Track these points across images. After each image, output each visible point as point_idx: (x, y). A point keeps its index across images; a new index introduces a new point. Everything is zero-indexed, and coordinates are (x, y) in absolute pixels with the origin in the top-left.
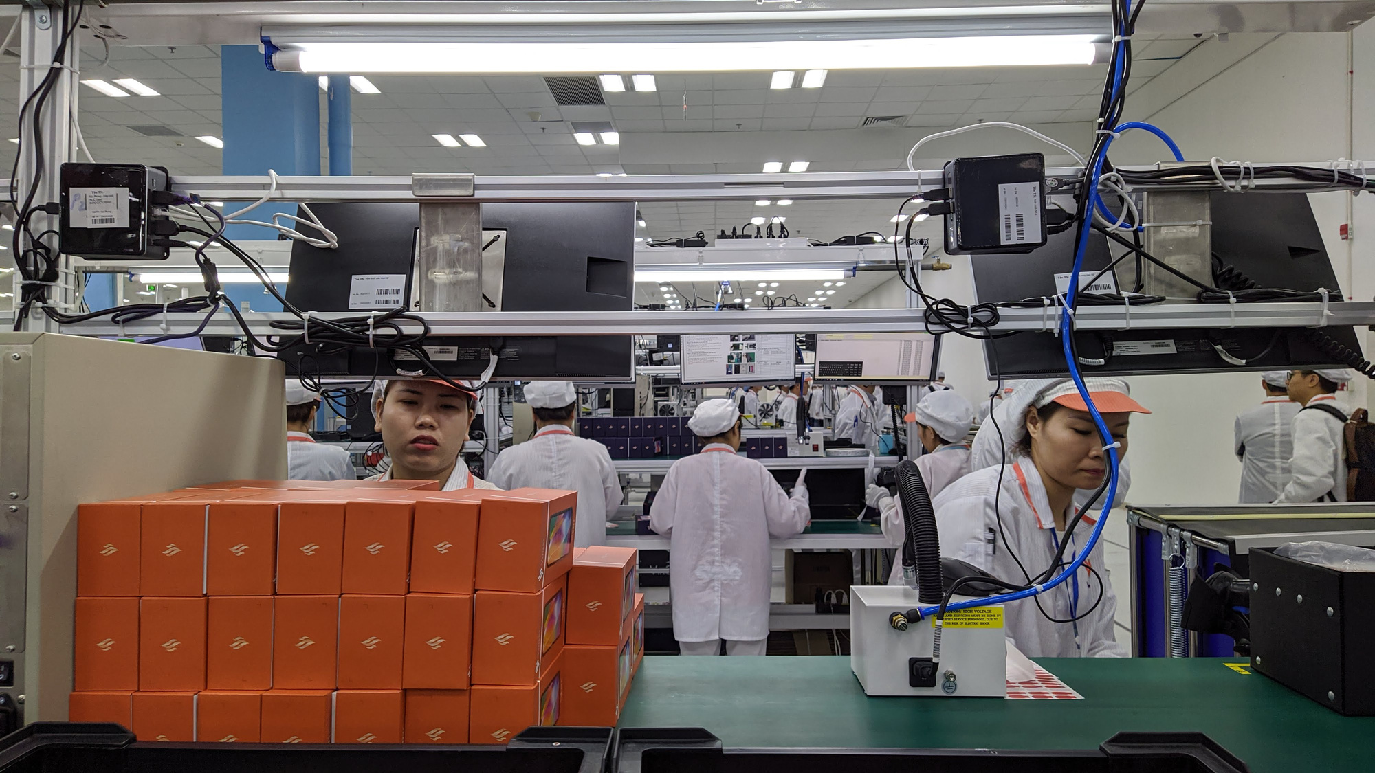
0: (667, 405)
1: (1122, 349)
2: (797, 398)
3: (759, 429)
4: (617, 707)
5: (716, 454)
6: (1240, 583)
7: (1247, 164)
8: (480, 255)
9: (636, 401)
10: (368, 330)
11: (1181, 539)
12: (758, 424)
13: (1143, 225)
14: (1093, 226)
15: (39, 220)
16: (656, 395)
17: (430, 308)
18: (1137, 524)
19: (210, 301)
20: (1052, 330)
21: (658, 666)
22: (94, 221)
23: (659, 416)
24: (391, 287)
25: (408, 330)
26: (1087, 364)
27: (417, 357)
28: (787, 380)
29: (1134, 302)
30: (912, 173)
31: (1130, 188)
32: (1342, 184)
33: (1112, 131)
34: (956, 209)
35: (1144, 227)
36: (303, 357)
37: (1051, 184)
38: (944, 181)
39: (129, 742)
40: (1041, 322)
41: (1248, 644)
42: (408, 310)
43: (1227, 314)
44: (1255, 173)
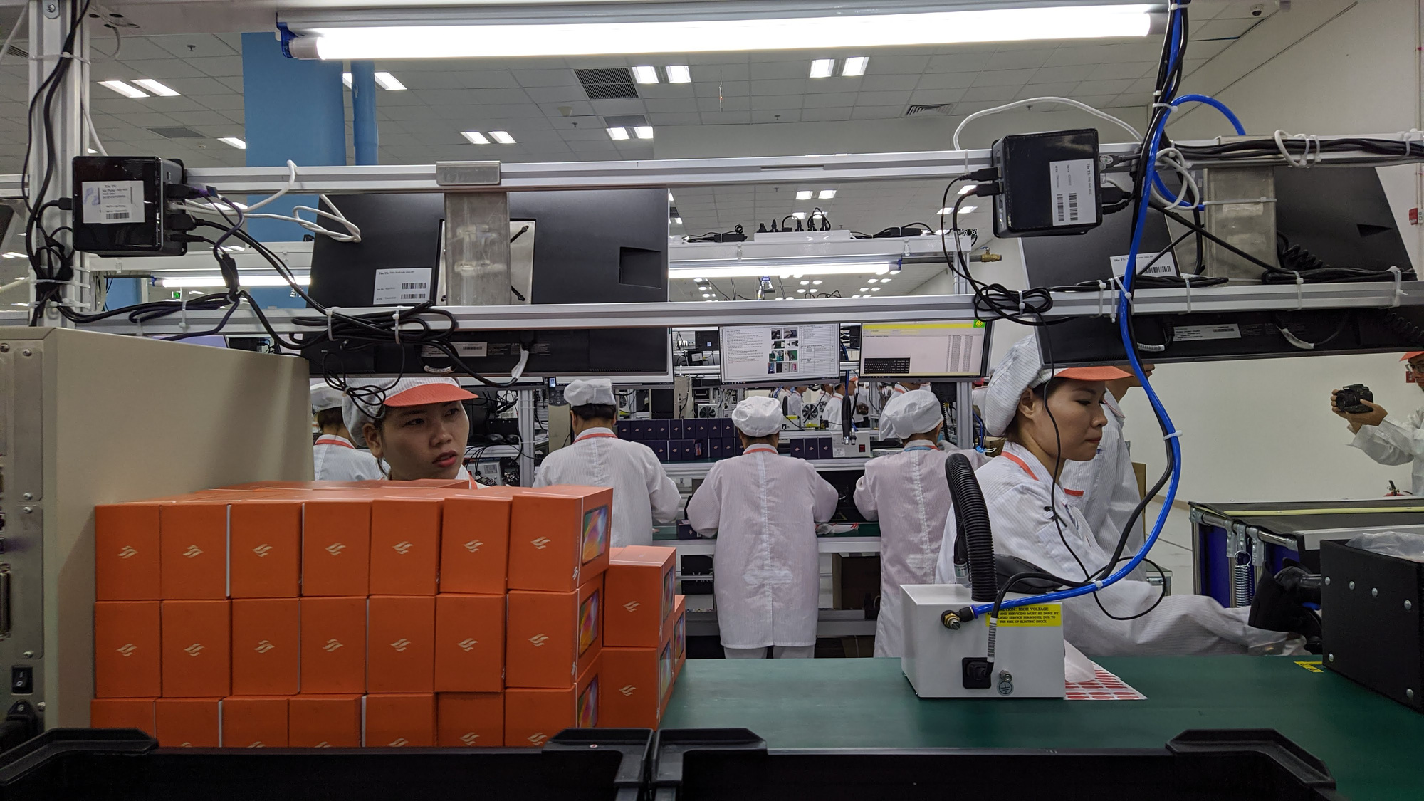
0: (708, 407)
1: (1183, 334)
2: (842, 397)
3: (803, 430)
4: (658, 711)
5: (759, 455)
6: (1310, 579)
7: (1313, 137)
8: (508, 247)
9: (675, 403)
10: (394, 325)
11: (1247, 536)
12: (802, 426)
13: (1204, 203)
14: (1151, 205)
15: (52, 216)
16: (696, 398)
17: (457, 302)
18: (1200, 521)
19: (231, 298)
20: (1108, 315)
21: (700, 670)
22: (109, 217)
23: (699, 418)
24: (416, 281)
25: (435, 325)
26: (1146, 350)
27: (446, 353)
28: (831, 378)
29: (1195, 284)
30: (958, 153)
31: (1189, 164)
32: (1414, 157)
33: (1170, 104)
34: (1005, 190)
35: (1205, 206)
36: (327, 355)
37: (1105, 161)
38: (992, 160)
39: (151, 749)
40: (1097, 307)
41: (1319, 642)
42: (435, 305)
43: (1294, 296)
44: (1321, 147)
